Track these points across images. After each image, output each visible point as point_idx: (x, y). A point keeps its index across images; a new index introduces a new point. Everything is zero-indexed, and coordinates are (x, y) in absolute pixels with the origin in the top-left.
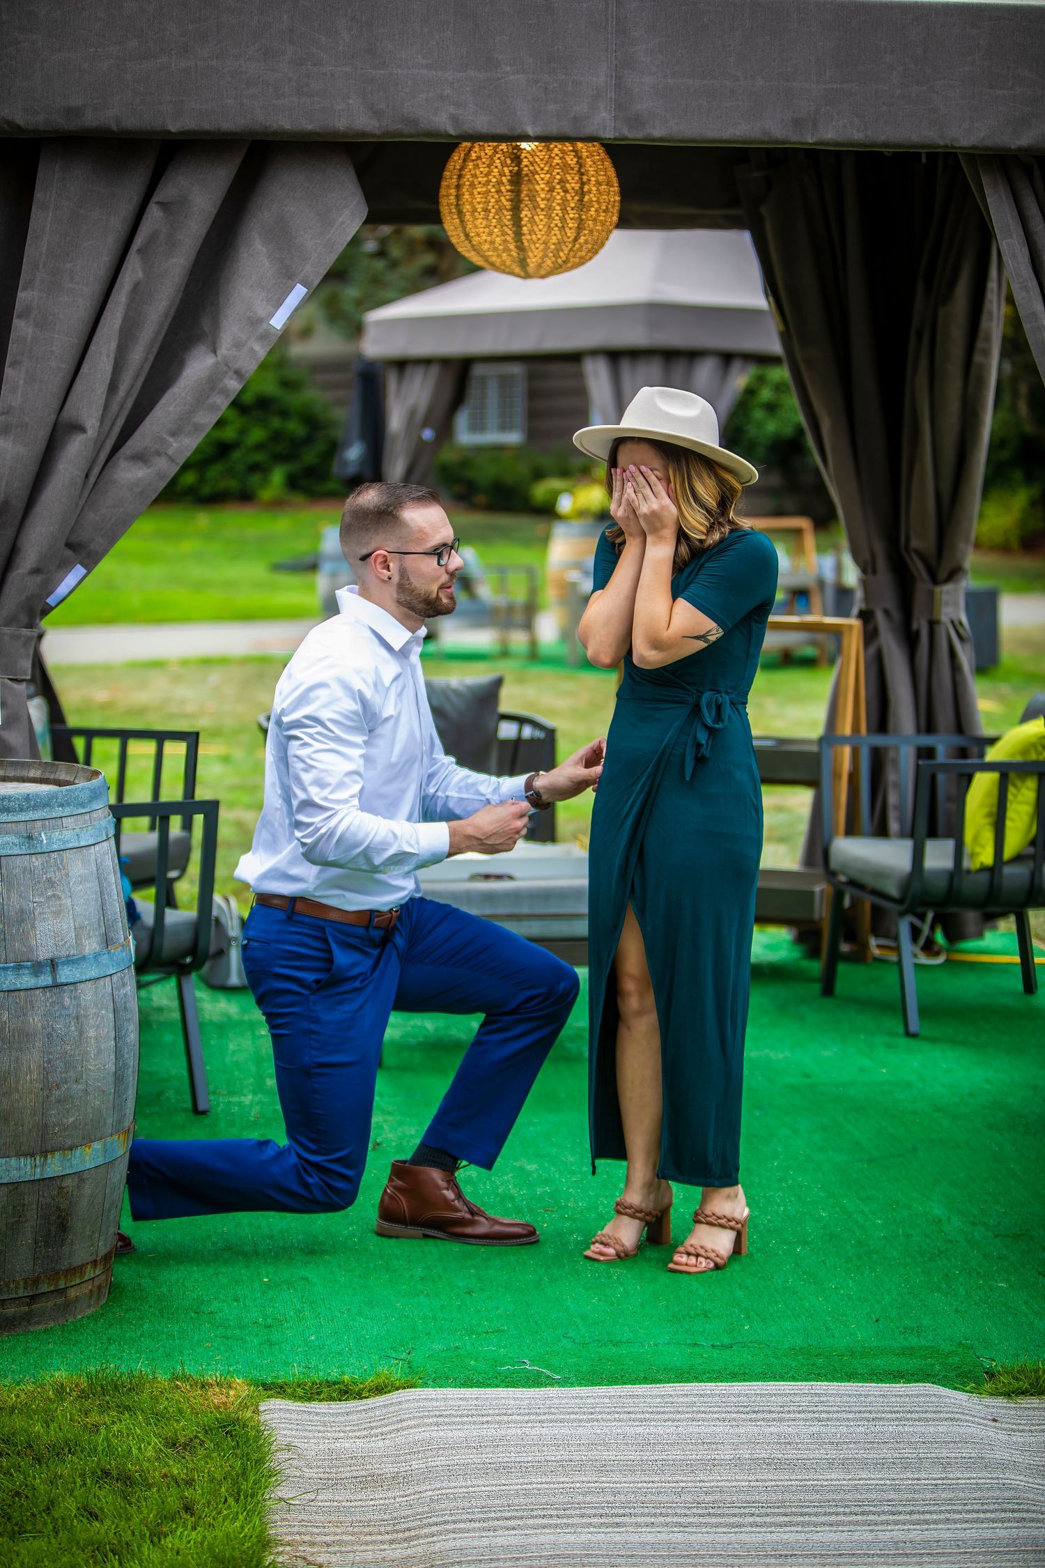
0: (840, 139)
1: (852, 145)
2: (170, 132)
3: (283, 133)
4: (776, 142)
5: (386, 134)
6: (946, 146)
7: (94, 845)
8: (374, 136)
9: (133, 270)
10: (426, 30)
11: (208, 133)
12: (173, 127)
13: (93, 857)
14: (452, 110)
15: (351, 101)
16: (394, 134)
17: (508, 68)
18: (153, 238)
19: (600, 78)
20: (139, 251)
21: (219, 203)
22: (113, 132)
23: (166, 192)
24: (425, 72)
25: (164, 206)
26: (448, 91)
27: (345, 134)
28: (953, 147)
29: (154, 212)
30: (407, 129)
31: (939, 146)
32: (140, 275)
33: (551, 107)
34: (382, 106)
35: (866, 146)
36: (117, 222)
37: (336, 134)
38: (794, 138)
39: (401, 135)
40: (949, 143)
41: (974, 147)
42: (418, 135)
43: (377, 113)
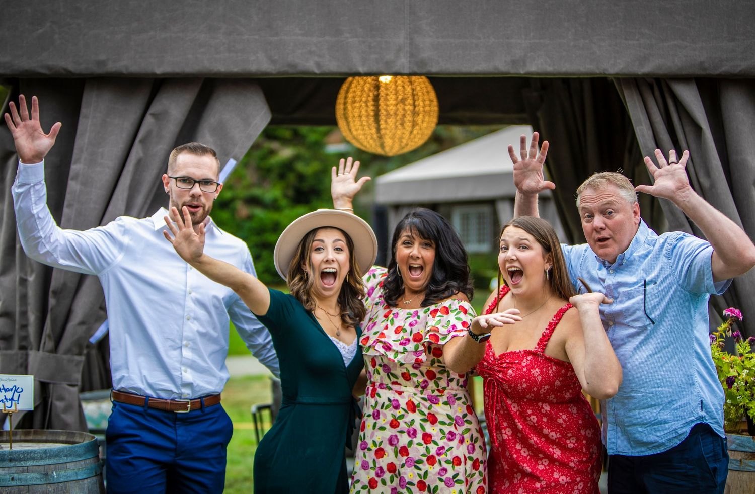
0: (539, 71)
1: (546, 74)
2: (155, 74)
3: (220, 74)
4: (503, 74)
5: (279, 73)
6: (601, 74)
7: (87, 479)
8: (272, 74)
9: (137, 152)
10: (301, 14)
11: (177, 74)
12: (159, 71)
13: (86, 486)
14: (316, 59)
15: (258, 55)
16: (283, 73)
17: (348, 35)
18: (149, 134)
19: (401, 39)
20: (141, 141)
21: (186, 114)
22: (123, 74)
23: (155, 108)
24: (300, 38)
25: (155, 116)
26: (314, 49)
27: (255, 74)
28: (605, 74)
29: (149, 119)
30: (291, 71)
31: (597, 74)
32: (141, 155)
33: (373, 56)
34: (276, 58)
35: (554, 75)
36: (127, 126)
37: (251, 74)
38: (513, 71)
39: (288, 74)
40: (602, 72)
41: (617, 74)
42: (298, 74)
43: (274, 62)
